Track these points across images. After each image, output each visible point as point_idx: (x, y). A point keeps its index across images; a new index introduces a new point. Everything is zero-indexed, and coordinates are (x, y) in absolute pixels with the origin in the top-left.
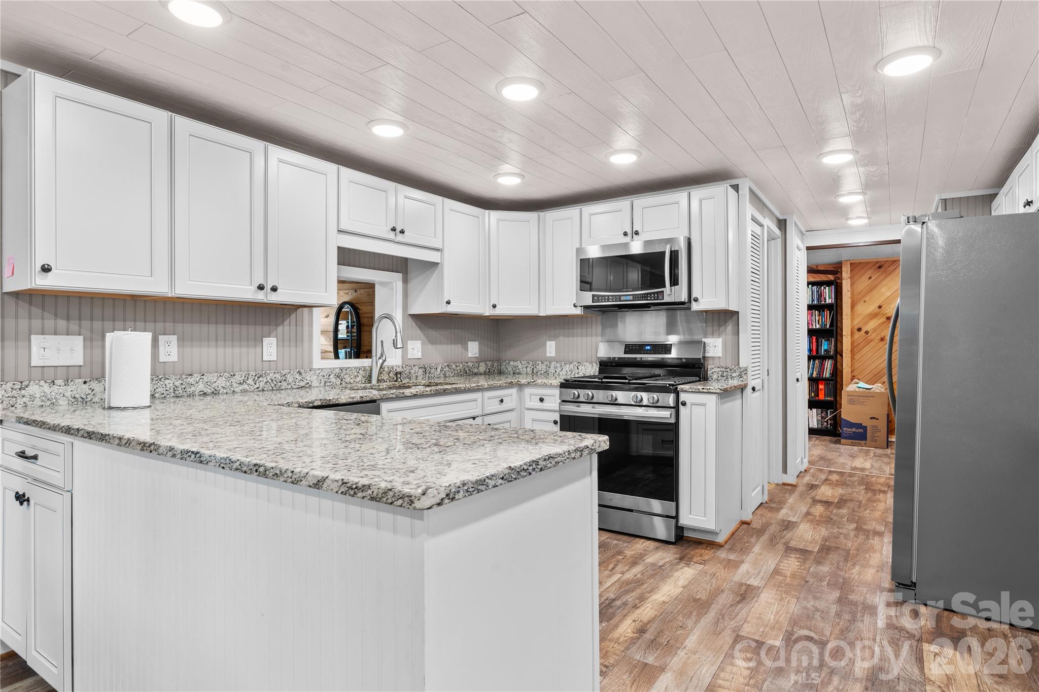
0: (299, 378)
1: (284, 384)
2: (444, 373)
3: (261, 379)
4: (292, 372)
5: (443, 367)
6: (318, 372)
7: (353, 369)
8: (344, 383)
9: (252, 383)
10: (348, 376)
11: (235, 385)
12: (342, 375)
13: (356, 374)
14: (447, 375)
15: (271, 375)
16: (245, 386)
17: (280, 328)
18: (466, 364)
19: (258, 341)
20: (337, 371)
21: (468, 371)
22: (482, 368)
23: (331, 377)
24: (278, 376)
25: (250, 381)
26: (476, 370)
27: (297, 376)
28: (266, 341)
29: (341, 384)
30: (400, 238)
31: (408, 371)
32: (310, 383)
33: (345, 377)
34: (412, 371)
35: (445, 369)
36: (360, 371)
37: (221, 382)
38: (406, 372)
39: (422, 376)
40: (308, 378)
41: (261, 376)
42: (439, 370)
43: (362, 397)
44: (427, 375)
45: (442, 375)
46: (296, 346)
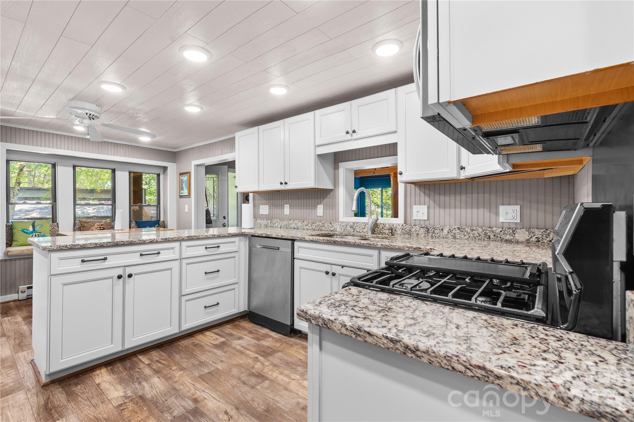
0: (331, 226)
1: (323, 228)
2: (452, 234)
3: (314, 224)
4: (327, 222)
5: (452, 229)
6: (340, 223)
7: (362, 223)
8: (355, 231)
9: (310, 226)
10: (358, 227)
11: (304, 226)
12: (354, 226)
13: (363, 227)
14: (458, 237)
15: (318, 223)
16: (308, 227)
17: (325, 200)
18: (490, 229)
19: (315, 207)
20: (351, 224)
21: (492, 236)
22: (522, 235)
23: (348, 227)
24: (321, 224)
25: (309, 225)
26: (508, 237)
27: (329, 224)
28: (319, 206)
29: (354, 232)
30: (355, 136)
31: (408, 229)
32: (336, 229)
33: (356, 228)
34: (412, 229)
35: (454, 231)
36: (366, 225)
37: (300, 224)
38: (406, 230)
39: (424, 234)
40: (335, 226)
41: (314, 223)
42: (446, 231)
43: (282, 236)
44: (431, 234)
45: (449, 236)
46: (333, 209)
